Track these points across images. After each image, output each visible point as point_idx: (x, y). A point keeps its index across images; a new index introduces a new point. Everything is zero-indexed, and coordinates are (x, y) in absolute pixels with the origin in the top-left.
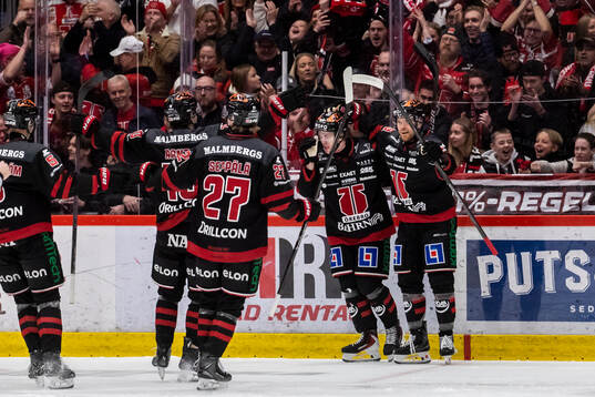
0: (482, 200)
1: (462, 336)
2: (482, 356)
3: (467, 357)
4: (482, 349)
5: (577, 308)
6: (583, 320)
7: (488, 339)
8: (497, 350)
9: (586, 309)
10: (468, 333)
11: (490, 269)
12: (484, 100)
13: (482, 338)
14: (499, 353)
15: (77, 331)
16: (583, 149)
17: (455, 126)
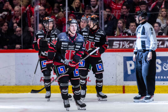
0: (128, 44)
1: (122, 86)
2: (128, 92)
3: (124, 92)
4: (128, 90)
5: (158, 77)
6: (159, 81)
7: (130, 87)
8: (133, 90)
9: (160, 77)
10: (124, 85)
11: (131, 65)
12: (127, 13)
13: (128, 87)
14: (133, 91)
15: (3, 85)
16: (157, 27)
17: (120, 21)
